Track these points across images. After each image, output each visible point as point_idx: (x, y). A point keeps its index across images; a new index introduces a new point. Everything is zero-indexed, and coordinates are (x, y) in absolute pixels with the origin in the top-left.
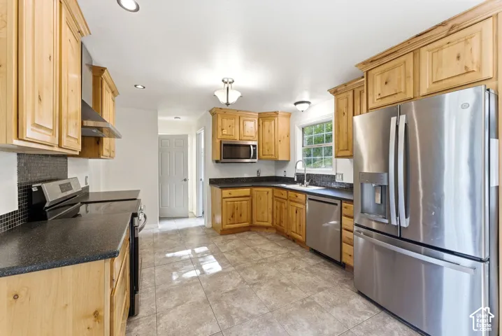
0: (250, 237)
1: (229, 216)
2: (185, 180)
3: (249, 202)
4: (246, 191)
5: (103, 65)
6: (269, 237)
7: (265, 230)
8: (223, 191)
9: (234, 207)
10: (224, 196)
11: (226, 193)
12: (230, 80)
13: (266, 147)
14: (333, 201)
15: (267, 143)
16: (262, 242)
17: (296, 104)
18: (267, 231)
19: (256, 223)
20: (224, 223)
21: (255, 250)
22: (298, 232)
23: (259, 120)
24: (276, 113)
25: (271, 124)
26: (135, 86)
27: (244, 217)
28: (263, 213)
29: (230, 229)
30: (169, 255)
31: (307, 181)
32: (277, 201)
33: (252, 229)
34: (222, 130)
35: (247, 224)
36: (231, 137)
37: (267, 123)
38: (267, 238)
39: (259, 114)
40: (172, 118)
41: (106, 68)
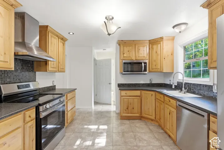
0: (138, 125)
1: (125, 108)
2: (110, 84)
3: (139, 101)
4: (138, 93)
5: (46, 24)
6: (151, 127)
7: (151, 121)
8: (122, 92)
9: (129, 103)
10: (122, 95)
11: (124, 93)
12: (111, 17)
13: (154, 63)
14: (200, 112)
15: (155, 61)
16: (143, 131)
17: (174, 27)
18: (152, 122)
19: (144, 115)
20: (122, 112)
21: (135, 136)
22: (171, 130)
23: (149, 45)
24: (162, 38)
25: (158, 47)
26: (69, 33)
27: (136, 110)
28: (149, 109)
29: (126, 116)
30: (86, 127)
31: (185, 89)
32: (158, 102)
33: (142, 119)
34: (123, 54)
35: (138, 115)
36: (130, 58)
37: (155, 47)
38: (150, 129)
39: (149, 41)
40: (102, 51)
41: (48, 26)
